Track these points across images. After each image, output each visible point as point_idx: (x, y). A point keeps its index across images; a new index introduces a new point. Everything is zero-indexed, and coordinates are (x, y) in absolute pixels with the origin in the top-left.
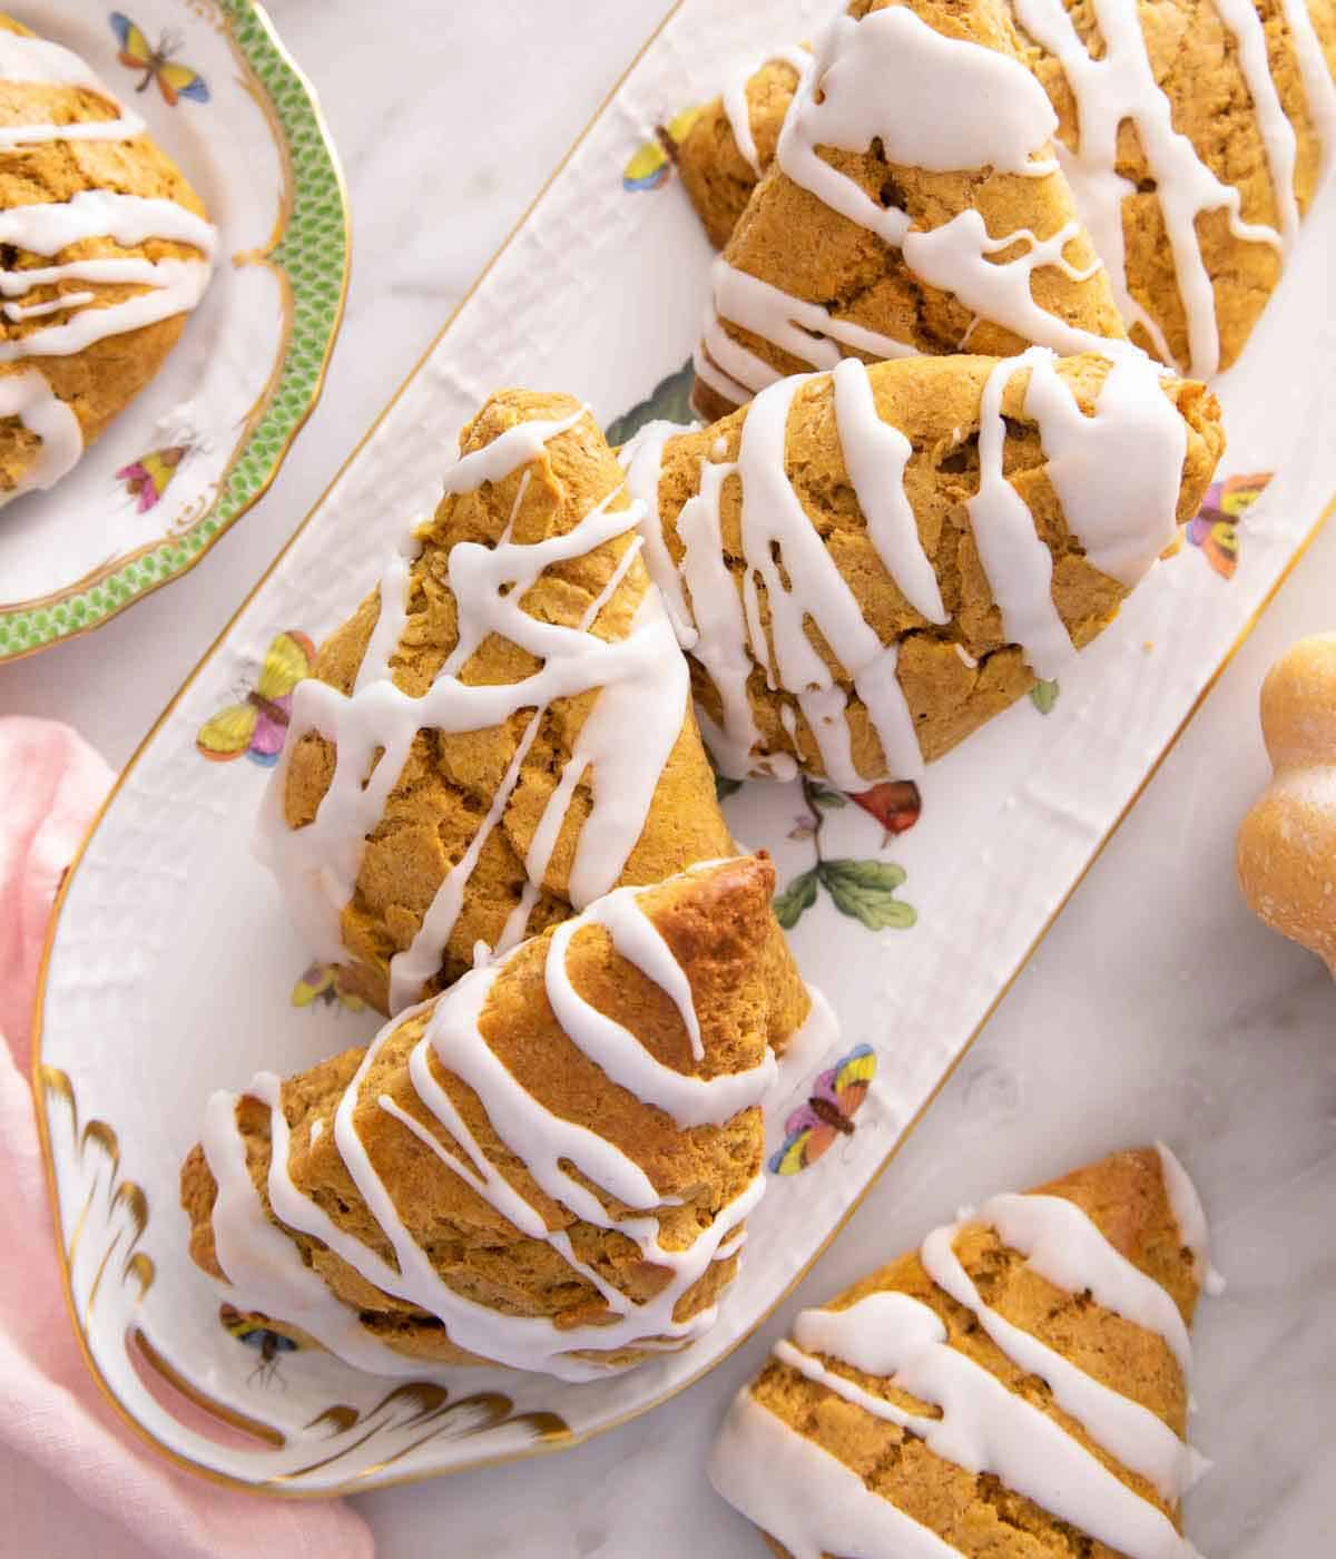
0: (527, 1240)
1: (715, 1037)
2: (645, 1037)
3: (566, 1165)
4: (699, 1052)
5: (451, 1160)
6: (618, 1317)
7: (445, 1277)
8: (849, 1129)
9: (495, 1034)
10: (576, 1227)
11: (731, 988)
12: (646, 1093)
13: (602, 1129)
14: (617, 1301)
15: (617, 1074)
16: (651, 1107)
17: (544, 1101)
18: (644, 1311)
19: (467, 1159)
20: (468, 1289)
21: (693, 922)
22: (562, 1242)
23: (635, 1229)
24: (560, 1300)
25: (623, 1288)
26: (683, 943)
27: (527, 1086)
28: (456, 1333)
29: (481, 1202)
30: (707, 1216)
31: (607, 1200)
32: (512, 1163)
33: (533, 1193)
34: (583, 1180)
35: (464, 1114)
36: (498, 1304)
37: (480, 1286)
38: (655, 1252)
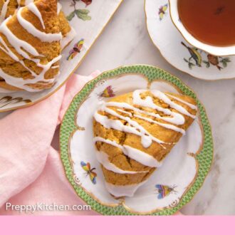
0: (16, 62)
1: (47, 26)
2: (34, 25)
3: (22, 48)
4: (44, 28)
5: (2, 49)
6: (34, 77)
7: (3, 70)
8: (79, 52)
9: (9, 26)
10: (24, 60)
11: (50, 17)
12: (35, 35)
13: (28, 41)
14: (34, 74)
15: (30, 31)
16: (36, 37)
17: (18, 37)
18: (39, 76)
19: (5, 48)
20: (7, 72)
21: (42, 4)
22: (22, 62)
23: (35, 60)
24: (24, 74)
25: (35, 72)
26: (40, 8)
27: (15, 34)
28: (7, 81)
29: (8, 56)
30: (49, 60)
31: (30, 54)
32: (12, 48)
33: (16, 53)
34: (25, 51)
35: (4, 40)
36: (13, 75)
37: (10, 72)
38: (39, 65)
